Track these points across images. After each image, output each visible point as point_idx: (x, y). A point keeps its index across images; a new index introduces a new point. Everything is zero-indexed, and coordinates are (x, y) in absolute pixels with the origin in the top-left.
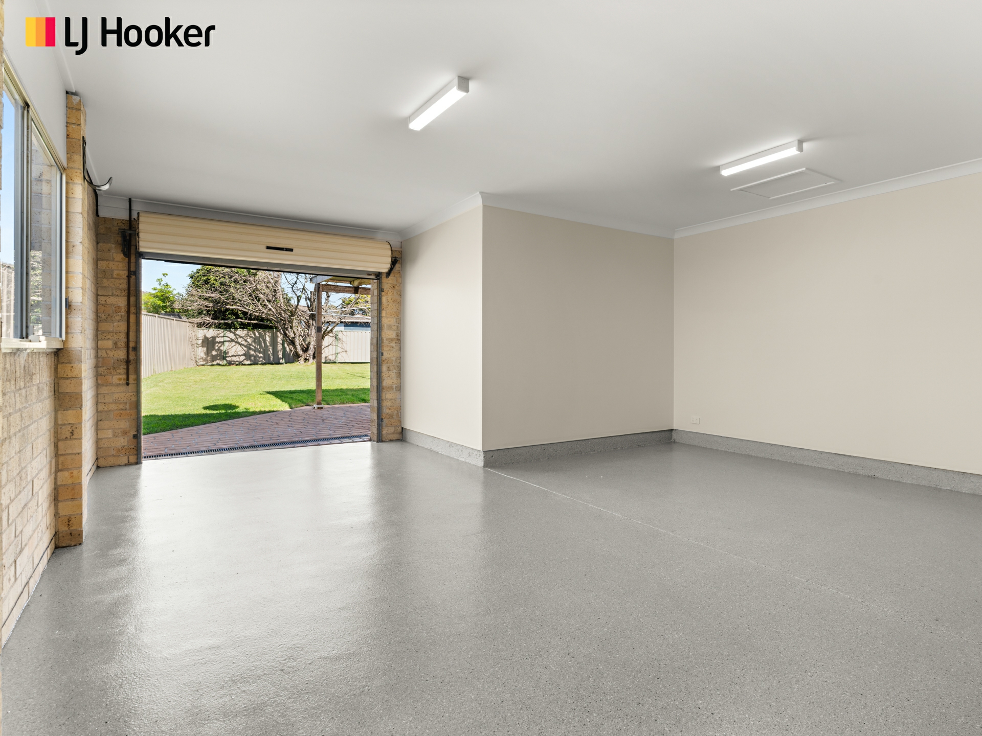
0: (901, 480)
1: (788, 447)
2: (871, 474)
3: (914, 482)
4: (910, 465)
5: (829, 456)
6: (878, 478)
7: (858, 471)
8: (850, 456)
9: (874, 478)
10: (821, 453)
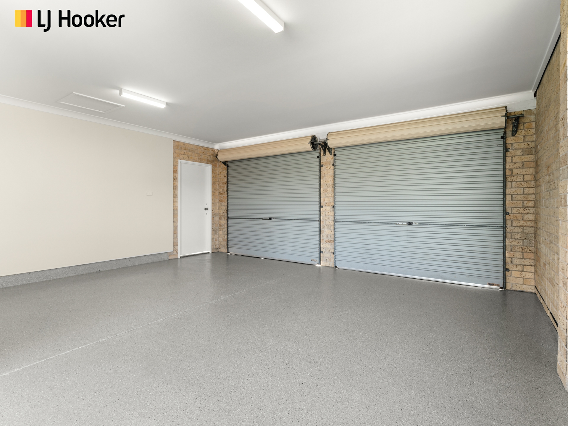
0: (112, 268)
1: (44, 271)
2: (98, 270)
3: (118, 268)
4: (116, 260)
5: (74, 268)
6: (102, 271)
7: (91, 271)
8: (87, 264)
9: (100, 272)
10: (69, 267)
